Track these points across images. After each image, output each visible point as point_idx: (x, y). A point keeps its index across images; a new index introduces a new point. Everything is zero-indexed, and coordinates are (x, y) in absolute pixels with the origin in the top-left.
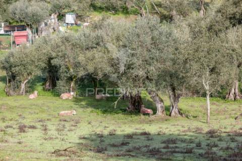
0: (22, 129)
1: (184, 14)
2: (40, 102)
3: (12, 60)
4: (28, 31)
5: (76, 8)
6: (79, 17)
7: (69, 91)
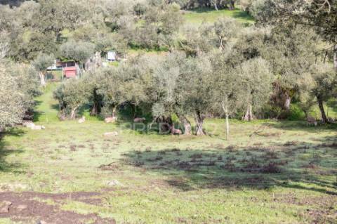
0: (73, 148)
1: (205, 50)
2: (87, 125)
3: (63, 90)
4: (77, 66)
5: (116, 47)
6: (119, 54)
7: (112, 116)
